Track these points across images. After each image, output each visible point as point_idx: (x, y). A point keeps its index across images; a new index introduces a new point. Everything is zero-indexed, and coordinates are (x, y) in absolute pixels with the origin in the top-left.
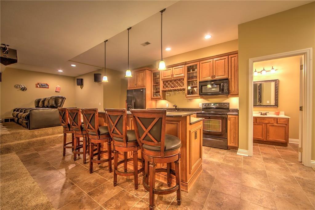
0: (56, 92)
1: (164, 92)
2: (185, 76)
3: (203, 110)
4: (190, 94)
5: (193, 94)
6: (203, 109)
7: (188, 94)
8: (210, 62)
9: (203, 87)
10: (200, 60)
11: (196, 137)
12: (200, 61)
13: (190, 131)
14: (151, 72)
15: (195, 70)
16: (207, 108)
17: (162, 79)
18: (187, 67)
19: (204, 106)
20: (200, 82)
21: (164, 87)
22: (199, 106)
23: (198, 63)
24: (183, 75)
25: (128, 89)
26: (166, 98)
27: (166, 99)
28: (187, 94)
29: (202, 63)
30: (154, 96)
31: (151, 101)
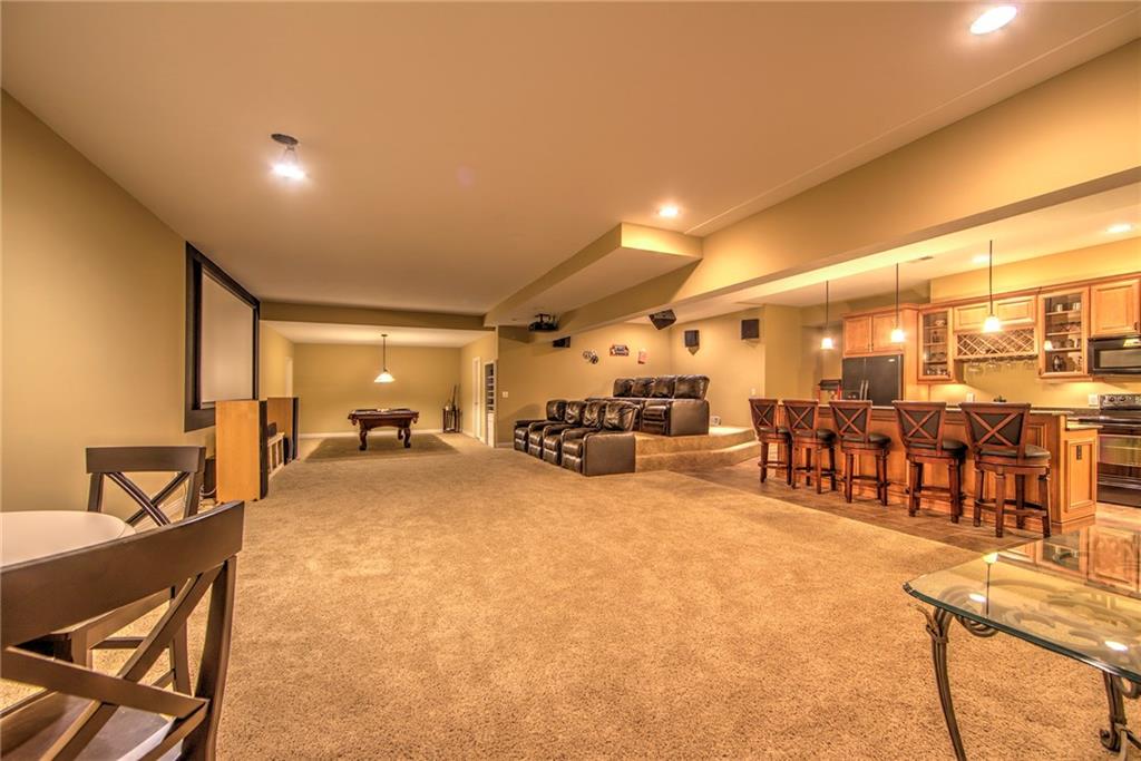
0: (640, 362)
1: (959, 363)
2: (1035, 324)
3: (1101, 414)
4: (1055, 370)
5: (1065, 370)
6: (1104, 411)
7: (1047, 371)
8: (1129, 286)
9: (1102, 353)
10: (1090, 283)
11: (1079, 456)
12: (1090, 285)
13: (1066, 442)
14: (916, 312)
15: (1072, 306)
16: (1115, 408)
17: (954, 332)
18: (1046, 299)
19: (1106, 401)
20: (1090, 340)
21: (960, 351)
22: (1086, 400)
23: (1087, 289)
24: (1028, 320)
25: (845, 357)
26: (965, 379)
27: (964, 383)
28: (1043, 370)
29: (1099, 290)
30: (925, 374)
31: (916, 387)
